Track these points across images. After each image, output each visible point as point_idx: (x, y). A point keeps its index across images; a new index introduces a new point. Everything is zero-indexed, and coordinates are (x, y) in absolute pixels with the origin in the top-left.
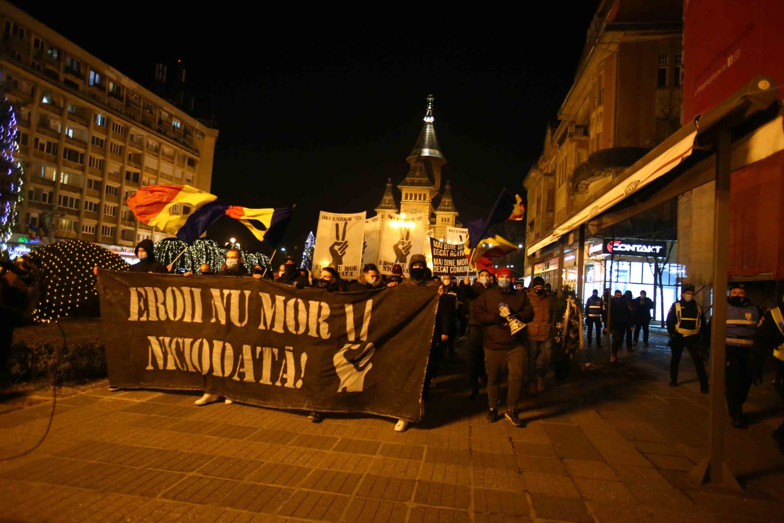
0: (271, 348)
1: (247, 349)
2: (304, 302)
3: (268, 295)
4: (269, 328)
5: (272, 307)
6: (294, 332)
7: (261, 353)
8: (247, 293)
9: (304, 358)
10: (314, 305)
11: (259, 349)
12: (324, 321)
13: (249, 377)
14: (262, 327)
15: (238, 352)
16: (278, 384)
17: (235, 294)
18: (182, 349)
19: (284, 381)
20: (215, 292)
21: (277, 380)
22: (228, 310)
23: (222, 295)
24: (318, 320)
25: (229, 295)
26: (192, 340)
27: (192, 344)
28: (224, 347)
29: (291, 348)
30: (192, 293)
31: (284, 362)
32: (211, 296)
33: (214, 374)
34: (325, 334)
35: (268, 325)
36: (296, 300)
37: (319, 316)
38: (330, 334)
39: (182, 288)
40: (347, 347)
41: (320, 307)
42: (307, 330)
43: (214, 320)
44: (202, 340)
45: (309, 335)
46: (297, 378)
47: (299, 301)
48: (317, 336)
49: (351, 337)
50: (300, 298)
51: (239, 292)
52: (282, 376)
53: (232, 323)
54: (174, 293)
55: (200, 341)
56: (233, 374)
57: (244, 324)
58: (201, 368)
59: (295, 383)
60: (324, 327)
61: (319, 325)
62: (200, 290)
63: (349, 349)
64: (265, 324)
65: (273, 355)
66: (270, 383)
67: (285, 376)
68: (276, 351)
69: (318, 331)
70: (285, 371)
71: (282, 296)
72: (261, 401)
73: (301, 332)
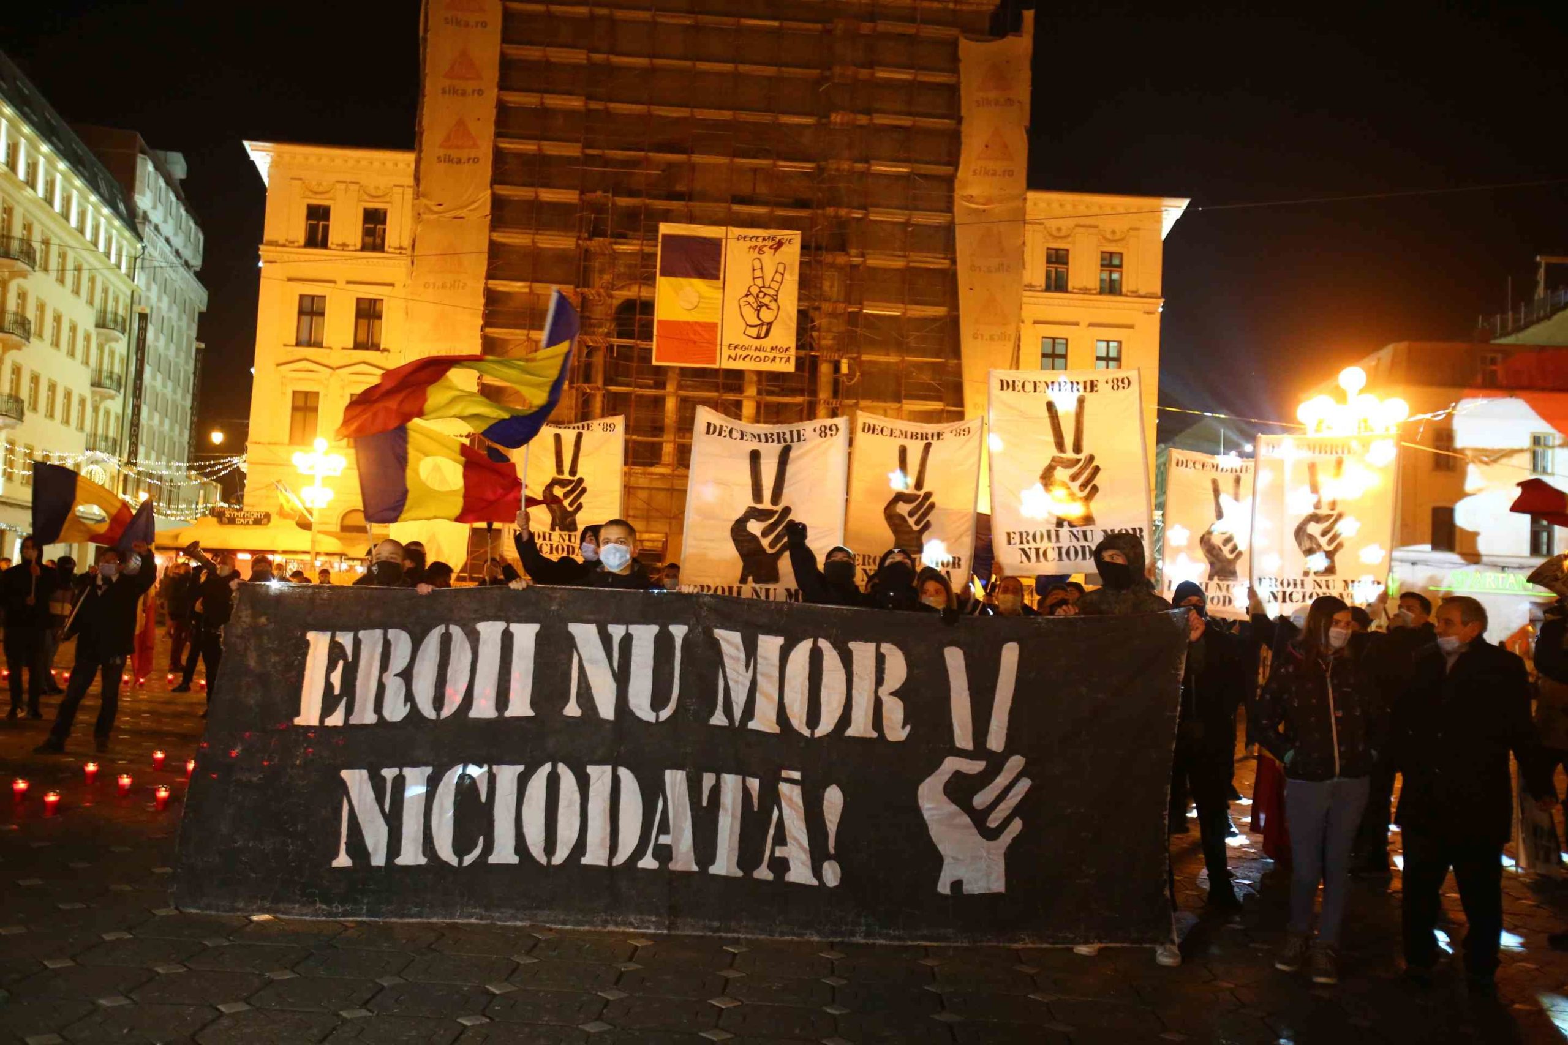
0: (740, 778)
1: (675, 780)
2: (835, 645)
3: (736, 637)
4: (737, 724)
5: (747, 666)
6: (806, 732)
7: (716, 791)
8: (679, 631)
9: (833, 798)
10: (863, 652)
11: (708, 780)
12: (892, 694)
13: (684, 859)
14: (718, 719)
16: (763, 873)
17: (644, 636)
18: (483, 798)
19: (780, 866)
20: (585, 634)
21: (757, 864)
22: (622, 677)
23: (606, 639)
24: (876, 692)
25: (627, 640)
26: (521, 768)
27: (523, 782)
28: (616, 781)
29: (796, 775)
30: (507, 639)
31: (776, 813)
32: (570, 643)
33: (585, 861)
34: (896, 730)
35: (738, 713)
36: (815, 643)
37: (879, 681)
38: (908, 728)
39: (481, 626)
40: (951, 765)
41: (880, 659)
42: (845, 719)
43: (572, 709)
44: (554, 767)
45: (850, 732)
46: (818, 856)
47: (823, 644)
48: (875, 735)
49: (963, 738)
50: (826, 638)
51: (655, 629)
52: (773, 852)
53: (631, 713)
54: (446, 641)
55: (547, 768)
56: (639, 852)
57: (665, 714)
58: (550, 847)
59: (817, 872)
60: (894, 711)
61: (878, 704)
62: (535, 627)
63: (957, 773)
64: (728, 711)
65: (747, 794)
66: (739, 873)
67: (780, 851)
68: (754, 784)
69: (877, 722)
70: (781, 839)
71: (776, 634)
72: (716, 924)
73: (824, 729)
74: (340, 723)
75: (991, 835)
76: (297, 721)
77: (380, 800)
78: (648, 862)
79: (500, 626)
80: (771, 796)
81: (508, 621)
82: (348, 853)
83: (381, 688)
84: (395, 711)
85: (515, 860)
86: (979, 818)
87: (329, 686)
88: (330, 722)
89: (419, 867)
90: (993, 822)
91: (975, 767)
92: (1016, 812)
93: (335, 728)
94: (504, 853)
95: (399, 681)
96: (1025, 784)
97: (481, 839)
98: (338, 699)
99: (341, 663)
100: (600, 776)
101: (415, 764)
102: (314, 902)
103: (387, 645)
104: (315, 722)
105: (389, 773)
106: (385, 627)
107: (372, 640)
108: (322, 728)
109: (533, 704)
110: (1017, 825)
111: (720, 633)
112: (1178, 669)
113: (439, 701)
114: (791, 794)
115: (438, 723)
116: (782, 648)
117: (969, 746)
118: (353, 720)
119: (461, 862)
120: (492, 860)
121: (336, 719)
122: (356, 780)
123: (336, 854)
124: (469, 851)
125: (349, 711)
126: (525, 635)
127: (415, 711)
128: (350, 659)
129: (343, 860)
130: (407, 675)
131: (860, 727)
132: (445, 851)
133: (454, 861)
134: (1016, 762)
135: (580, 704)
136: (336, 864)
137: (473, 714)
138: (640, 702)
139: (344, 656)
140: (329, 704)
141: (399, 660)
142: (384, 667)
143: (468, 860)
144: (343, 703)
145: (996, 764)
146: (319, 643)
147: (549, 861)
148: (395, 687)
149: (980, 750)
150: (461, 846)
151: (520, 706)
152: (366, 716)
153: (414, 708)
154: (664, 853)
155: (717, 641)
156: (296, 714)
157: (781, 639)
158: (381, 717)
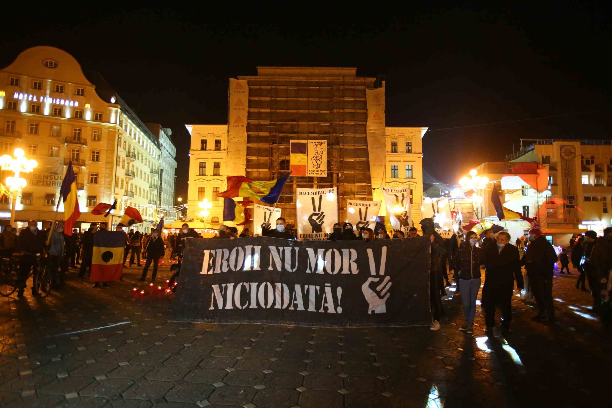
0: (314, 286)
1: (298, 287)
2: (338, 250)
3: (312, 250)
4: (313, 272)
5: (315, 256)
6: (331, 273)
7: (308, 290)
8: (297, 249)
9: (339, 291)
10: (345, 251)
11: (306, 287)
12: (354, 262)
13: (301, 307)
14: (308, 271)
15: (292, 290)
16: (322, 311)
17: (288, 250)
18: (248, 291)
19: (326, 309)
20: (273, 249)
21: (320, 308)
22: (283, 260)
23: (278, 251)
24: (349, 262)
25: (284, 251)
26: (257, 283)
27: (258, 287)
28: (282, 287)
29: (329, 285)
30: (253, 250)
31: (324, 295)
32: (269, 251)
33: (275, 307)
34: (355, 271)
35: (313, 269)
36: (333, 250)
37: (350, 258)
38: (358, 270)
39: (246, 247)
40: (370, 279)
41: (350, 253)
42: (341, 269)
43: (270, 268)
44: (266, 283)
45: (343, 273)
46: (336, 306)
47: (335, 250)
48: (349, 273)
49: (373, 271)
50: (335, 248)
51: (290, 248)
52: (324, 305)
53: (286, 270)
54: (238, 251)
55: (264, 283)
56: (289, 305)
57: (294, 270)
58: (266, 304)
59: (336, 310)
60: (354, 266)
61: (350, 265)
62: (260, 247)
63: (372, 282)
64: (311, 269)
65: (316, 290)
66: (315, 311)
67: (326, 305)
68: (318, 288)
69: (350, 270)
70: (326, 302)
71: (322, 248)
72: (310, 324)
73: (336, 272)
75: (381, 297)
76: (202, 273)
77: (221, 292)
78: (291, 308)
79: (251, 246)
80: (323, 291)
81: (253, 245)
82: (213, 306)
83: (222, 264)
84: (225, 269)
85: (256, 307)
86: (378, 294)
87: (209, 264)
88: (210, 273)
89: (231, 309)
90: (382, 294)
91: (377, 280)
92: (388, 291)
93: (211, 274)
94: (253, 305)
95: (226, 262)
96: (390, 284)
97: (247, 302)
98: (212, 267)
99: (212, 258)
100: (278, 285)
101: (230, 283)
102: (204, 319)
103: (223, 253)
104: (206, 273)
105: (224, 285)
106: (222, 248)
107: (219, 251)
108: (208, 275)
109: (260, 267)
110: (388, 294)
111: (307, 249)
112: (429, 251)
113: (236, 266)
114: (328, 290)
115: (236, 272)
116: (324, 252)
117: (375, 274)
118: (215, 272)
119: (242, 308)
120: (251, 307)
121: (211, 272)
122: (215, 287)
123: (210, 306)
124: (244, 305)
125: (214, 270)
126: (258, 249)
127: (230, 270)
128: (214, 257)
129: (212, 308)
130: (228, 260)
131: (346, 271)
132: (238, 305)
133: (240, 308)
134: (388, 278)
135: (272, 267)
136: (210, 309)
137: (244, 270)
138: (288, 267)
139: (213, 256)
140: (209, 269)
141: (226, 256)
142: (222, 258)
143: (244, 307)
145: (382, 278)
146: (207, 253)
147: (266, 307)
148: (225, 263)
149: (377, 275)
150: (242, 304)
151: (256, 267)
152: (218, 271)
153: (230, 269)
154: (296, 306)
155: (307, 251)
156: (201, 271)
157: (324, 250)
158: (222, 271)
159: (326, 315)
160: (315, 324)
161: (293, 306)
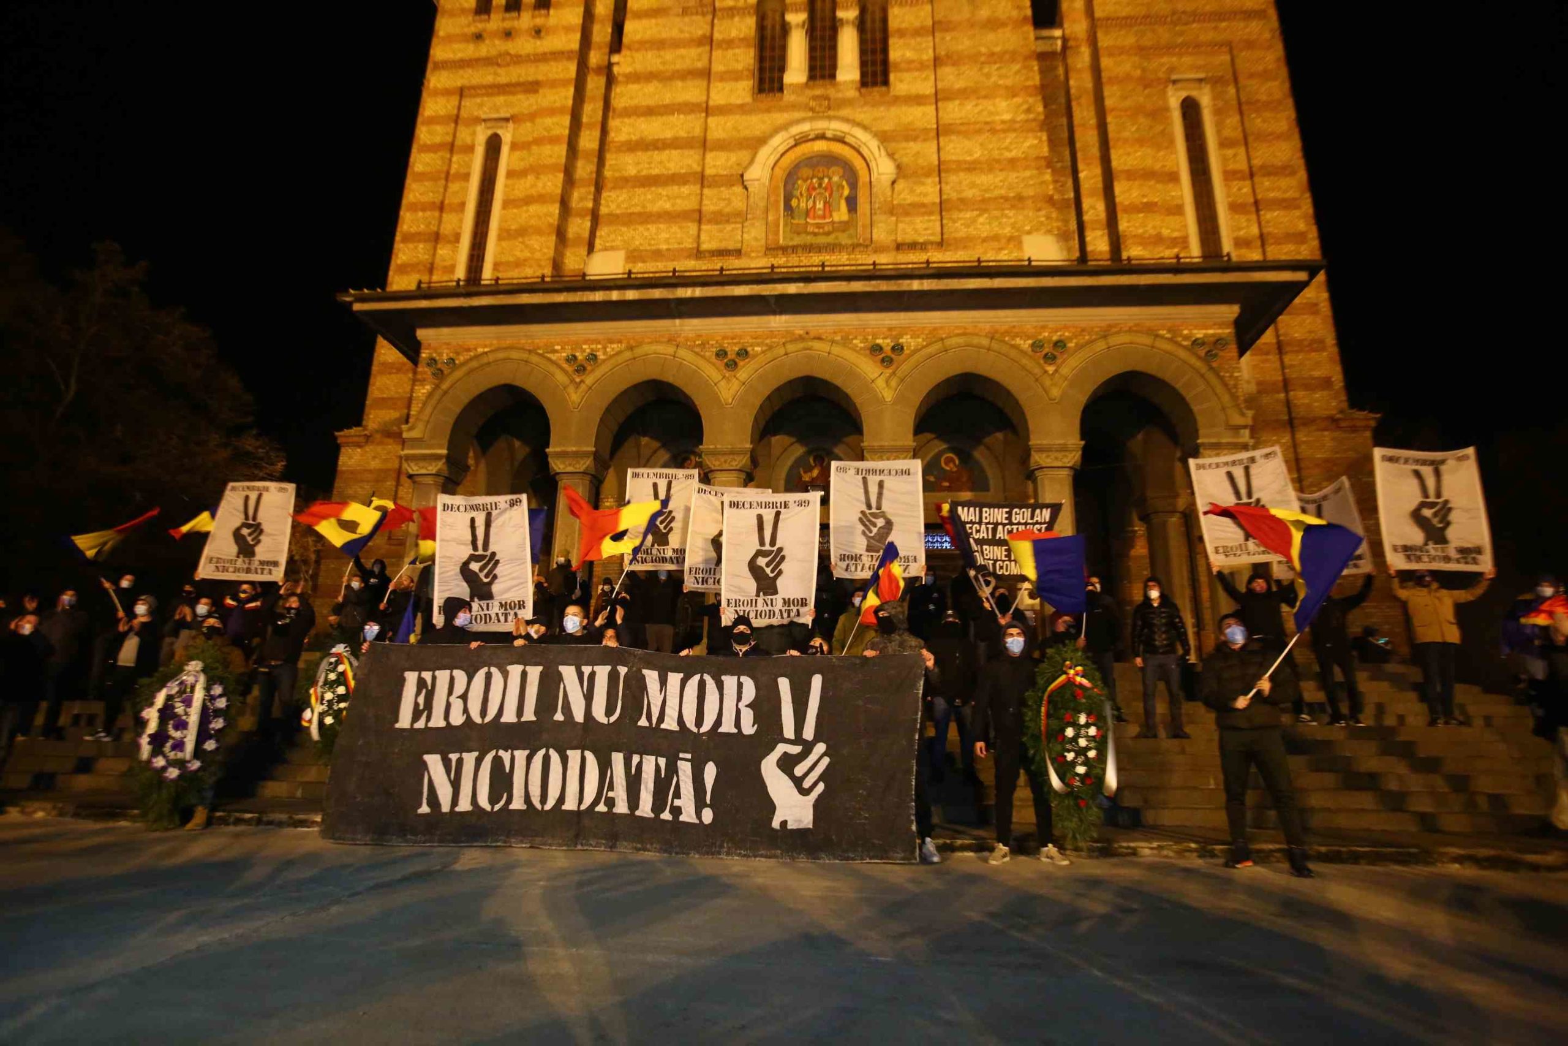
0: (654, 758)
1: (618, 758)
2: (713, 678)
3: (655, 675)
4: (654, 725)
5: (661, 691)
6: (695, 730)
7: (640, 765)
8: (623, 670)
9: (710, 770)
10: (730, 682)
11: (636, 759)
12: (747, 706)
13: (622, 807)
14: (643, 722)
15: (605, 766)
16: (666, 816)
17: (602, 672)
18: (507, 770)
19: (676, 811)
20: (568, 672)
21: (663, 810)
22: (589, 697)
23: (580, 675)
24: (737, 705)
25: (592, 675)
26: (528, 752)
27: (529, 759)
28: (583, 760)
29: (689, 756)
30: (524, 675)
31: (675, 779)
32: (560, 677)
33: (564, 807)
34: (749, 728)
35: (655, 718)
36: (702, 676)
37: (739, 699)
38: (756, 726)
39: (509, 668)
40: (781, 748)
41: (740, 686)
42: (718, 722)
43: (559, 717)
44: (547, 751)
45: (721, 730)
46: (700, 805)
47: (707, 677)
48: (735, 731)
49: (789, 732)
50: (708, 674)
51: (608, 668)
52: (672, 803)
53: (593, 718)
54: (489, 676)
55: (543, 751)
56: (596, 802)
57: (613, 719)
58: (544, 798)
59: (698, 814)
60: (747, 716)
61: (738, 712)
62: (540, 668)
63: (785, 753)
64: (649, 718)
65: (657, 766)
66: (652, 815)
67: (677, 802)
68: (662, 762)
69: (738, 724)
70: (677, 795)
71: (679, 672)
72: (639, 846)
73: (706, 727)
74: (423, 726)
75: (804, 792)
76: (397, 726)
77: (447, 772)
78: (601, 808)
79: (520, 668)
80: (672, 769)
81: (525, 665)
82: (428, 804)
83: (448, 706)
84: (457, 719)
85: (524, 808)
86: (798, 782)
87: (416, 704)
88: (417, 725)
89: (469, 812)
90: (807, 784)
91: (796, 750)
92: (821, 778)
93: (419, 730)
94: (518, 804)
95: (460, 701)
96: (826, 761)
97: (505, 795)
98: (423, 711)
99: (424, 691)
100: (574, 756)
101: (469, 750)
102: (406, 835)
103: (452, 679)
104: (407, 726)
105: (454, 757)
106: (451, 668)
107: (443, 676)
108: (412, 730)
109: (536, 713)
110: (821, 787)
111: (645, 672)
113: (483, 713)
114: (685, 768)
115: (483, 726)
116: (682, 680)
117: (793, 737)
118: (431, 725)
119: (493, 808)
120: (511, 807)
121: (420, 724)
122: (433, 760)
123: (420, 806)
124: (498, 802)
125: (428, 719)
126: (534, 673)
127: (469, 721)
128: (430, 687)
129: (424, 809)
130: (464, 697)
131: (727, 727)
132: (484, 802)
133: (488, 808)
134: (821, 748)
135: (563, 713)
136: (420, 811)
137: (503, 720)
138: (599, 712)
139: (426, 687)
140: (416, 715)
141: (459, 688)
142: (450, 692)
143: (497, 807)
144: (425, 714)
145: (808, 748)
146: (411, 677)
147: (543, 808)
148: (457, 705)
149: (798, 740)
150: (493, 799)
151: (529, 715)
152: (437, 721)
153: (469, 718)
154: (610, 802)
155: (643, 677)
156: (397, 721)
157: (681, 675)
158: (448, 723)
159: (676, 825)
160: (648, 846)
161: (605, 804)
